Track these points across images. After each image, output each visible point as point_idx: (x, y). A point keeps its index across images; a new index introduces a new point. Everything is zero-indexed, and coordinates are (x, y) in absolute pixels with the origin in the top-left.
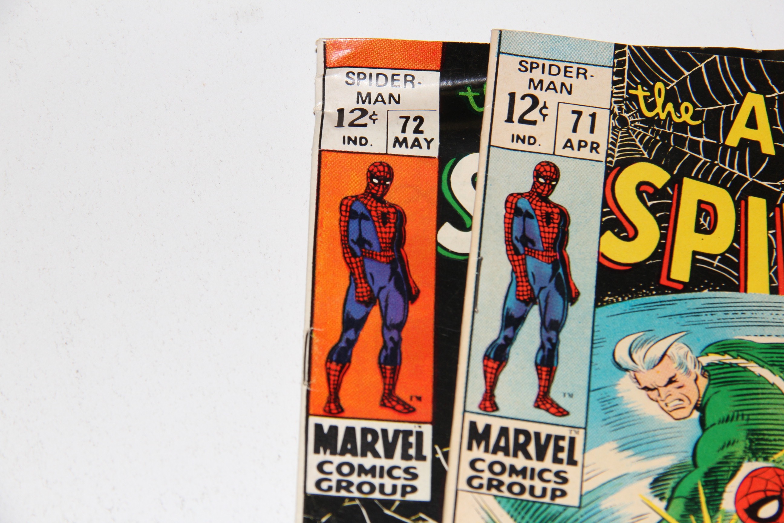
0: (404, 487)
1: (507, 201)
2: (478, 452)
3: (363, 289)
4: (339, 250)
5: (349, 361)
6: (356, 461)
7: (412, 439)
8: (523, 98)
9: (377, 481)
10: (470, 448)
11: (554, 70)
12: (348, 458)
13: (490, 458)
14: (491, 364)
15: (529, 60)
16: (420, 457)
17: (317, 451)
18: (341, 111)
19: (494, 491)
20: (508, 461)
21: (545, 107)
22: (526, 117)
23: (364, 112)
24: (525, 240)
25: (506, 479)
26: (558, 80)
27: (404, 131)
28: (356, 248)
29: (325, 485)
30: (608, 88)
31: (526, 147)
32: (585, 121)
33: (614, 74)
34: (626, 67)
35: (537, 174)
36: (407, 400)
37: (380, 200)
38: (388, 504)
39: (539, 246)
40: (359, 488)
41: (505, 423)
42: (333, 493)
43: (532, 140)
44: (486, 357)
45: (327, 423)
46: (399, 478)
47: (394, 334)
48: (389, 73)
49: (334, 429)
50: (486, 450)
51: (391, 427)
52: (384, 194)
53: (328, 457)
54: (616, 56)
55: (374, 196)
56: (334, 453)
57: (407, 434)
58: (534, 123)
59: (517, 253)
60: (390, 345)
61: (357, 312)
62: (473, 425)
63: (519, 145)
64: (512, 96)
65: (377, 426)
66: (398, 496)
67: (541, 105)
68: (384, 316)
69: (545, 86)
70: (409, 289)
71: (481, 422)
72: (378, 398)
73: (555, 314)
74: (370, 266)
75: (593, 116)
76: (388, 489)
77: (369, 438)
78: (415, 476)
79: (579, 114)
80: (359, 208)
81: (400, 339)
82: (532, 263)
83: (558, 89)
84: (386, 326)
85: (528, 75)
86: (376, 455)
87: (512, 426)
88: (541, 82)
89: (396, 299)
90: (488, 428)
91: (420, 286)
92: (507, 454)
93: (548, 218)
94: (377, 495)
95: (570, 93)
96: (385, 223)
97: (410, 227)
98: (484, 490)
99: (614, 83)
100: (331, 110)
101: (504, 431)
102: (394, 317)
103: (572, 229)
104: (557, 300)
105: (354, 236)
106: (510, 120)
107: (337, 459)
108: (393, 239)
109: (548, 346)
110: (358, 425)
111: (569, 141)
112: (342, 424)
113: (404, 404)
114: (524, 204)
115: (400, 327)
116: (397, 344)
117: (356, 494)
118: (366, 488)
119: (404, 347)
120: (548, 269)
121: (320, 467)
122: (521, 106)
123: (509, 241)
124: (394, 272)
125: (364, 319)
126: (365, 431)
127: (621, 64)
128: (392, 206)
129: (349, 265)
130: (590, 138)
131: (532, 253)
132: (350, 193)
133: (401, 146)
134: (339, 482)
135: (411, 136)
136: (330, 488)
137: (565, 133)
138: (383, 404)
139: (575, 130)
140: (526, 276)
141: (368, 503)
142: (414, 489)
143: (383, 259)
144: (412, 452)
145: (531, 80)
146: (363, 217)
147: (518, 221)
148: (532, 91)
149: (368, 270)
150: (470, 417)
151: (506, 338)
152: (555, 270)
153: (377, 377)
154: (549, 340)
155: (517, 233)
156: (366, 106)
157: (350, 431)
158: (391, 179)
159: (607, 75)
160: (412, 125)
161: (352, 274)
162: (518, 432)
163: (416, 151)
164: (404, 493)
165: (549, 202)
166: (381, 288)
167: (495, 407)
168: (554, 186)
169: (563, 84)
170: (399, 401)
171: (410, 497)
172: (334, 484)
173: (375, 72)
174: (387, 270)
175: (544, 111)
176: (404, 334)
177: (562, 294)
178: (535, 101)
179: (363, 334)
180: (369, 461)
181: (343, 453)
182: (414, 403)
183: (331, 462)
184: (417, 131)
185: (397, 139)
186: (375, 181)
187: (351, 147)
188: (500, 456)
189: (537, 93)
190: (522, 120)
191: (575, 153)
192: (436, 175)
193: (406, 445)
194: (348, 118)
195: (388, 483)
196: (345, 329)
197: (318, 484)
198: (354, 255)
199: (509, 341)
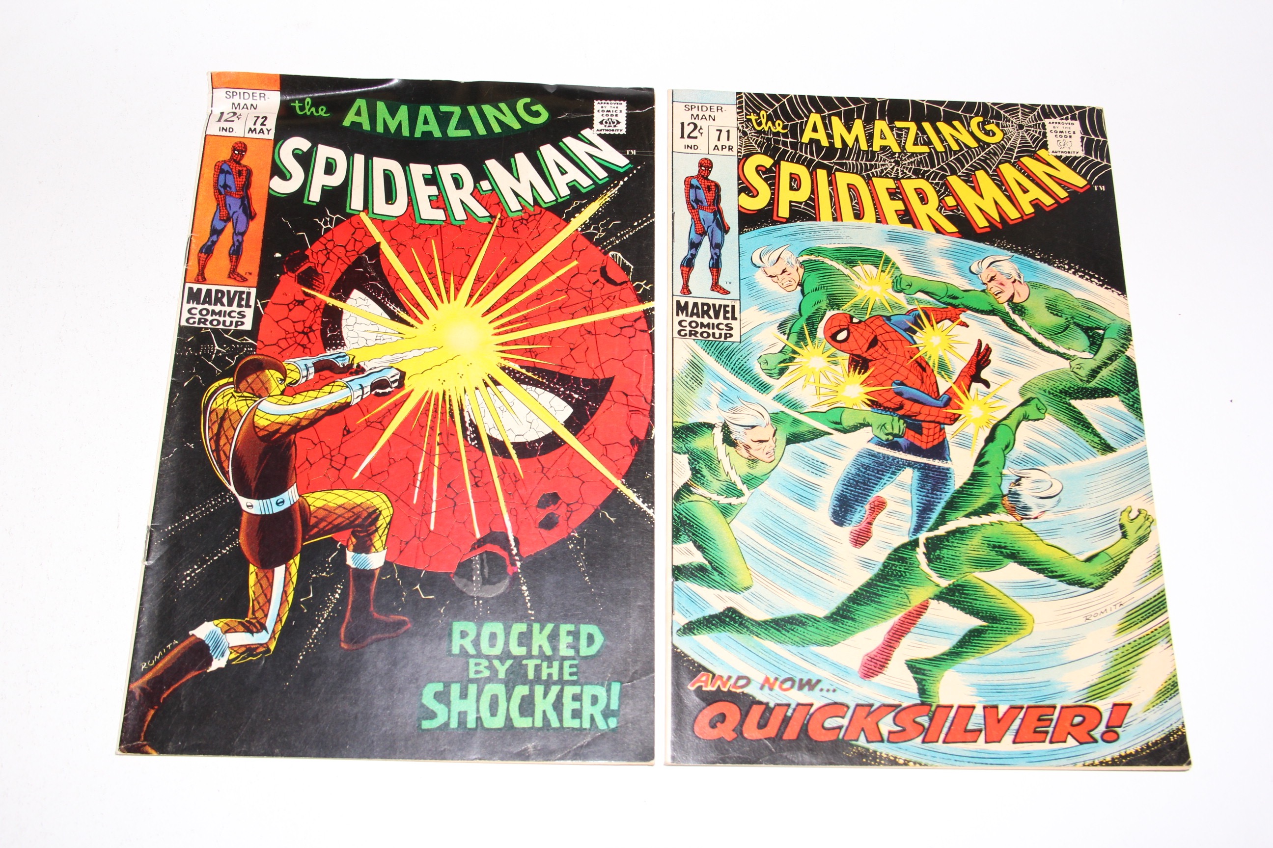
0: (237, 322)
1: (685, 181)
2: (682, 317)
3: (224, 213)
4: (212, 190)
5: (212, 253)
6: (211, 308)
7: (244, 296)
8: (689, 125)
9: (221, 319)
10: (678, 315)
11: (704, 109)
12: (206, 306)
13: (689, 319)
14: (685, 269)
15: (690, 104)
16: (248, 306)
17: (188, 302)
18: (222, 114)
19: (693, 337)
20: (699, 320)
21: (701, 128)
22: (691, 135)
23: (235, 114)
24: (697, 201)
25: (699, 330)
26: (707, 114)
27: (255, 124)
28: (222, 190)
29: (191, 321)
30: (735, 116)
31: (693, 151)
32: (724, 135)
33: (737, 108)
34: (744, 104)
35: (701, 165)
36: (243, 274)
37: (238, 163)
38: (227, 331)
39: (705, 204)
40: (211, 323)
41: (696, 300)
42: (196, 325)
43: (695, 147)
44: (682, 265)
45: (196, 287)
46: (234, 317)
47: (240, 238)
48: (251, 92)
49: (199, 290)
50: (687, 315)
51: (233, 289)
52: (241, 159)
53: (195, 305)
54: (737, 99)
55: (235, 161)
56: (198, 303)
57: (242, 293)
58: (696, 138)
59: (694, 208)
60: (237, 244)
61: (219, 225)
62: (678, 302)
63: (689, 150)
64: (683, 124)
65: (225, 289)
66: (233, 327)
67: (699, 128)
68: (235, 229)
69: (700, 118)
70: (251, 212)
71: (683, 301)
72: (227, 273)
73: (717, 239)
74: (229, 200)
75: (728, 131)
76: (228, 324)
77: (220, 295)
78: (244, 316)
79: (721, 131)
80: (225, 167)
81: (243, 241)
82: (702, 213)
83: (708, 118)
84: (235, 233)
85: (690, 112)
86: (223, 304)
87: (700, 301)
88: (698, 115)
89: (243, 218)
90: (686, 303)
91: (257, 211)
92: (698, 317)
93: (709, 188)
94: (221, 326)
95: (714, 120)
96: (240, 176)
97: (254, 179)
98: (688, 337)
99: (738, 113)
100: (217, 113)
101: (695, 305)
102: (241, 228)
103: (722, 193)
104: (718, 232)
105: (221, 183)
106: (682, 137)
107: (200, 307)
108: (244, 185)
109: (715, 257)
110: (214, 288)
111: (716, 146)
112: (204, 288)
113: (241, 276)
114: (694, 182)
115: (243, 234)
116: (241, 244)
117: (209, 326)
118: (215, 323)
119: (244, 245)
120: (711, 216)
121: (190, 311)
122: (688, 129)
123: (688, 203)
124: (243, 204)
125: (222, 230)
126: (217, 291)
127: (741, 102)
128: (244, 166)
129: (217, 199)
130: (727, 144)
131: (702, 208)
132: (221, 159)
133: (252, 132)
134: (200, 319)
135: (258, 127)
136: (194, 323)
137: (714, 142)
138: (229, 277)
139: (719, 140)
140: (700, 220)
141: (216, 331)
142: (243, 323)
143: (237, 196)
144: (243, 303)
145: (692, 115)
146: (228, 172)
147: (692, 191)
148: (693, 121)
149: (228, 202)
150: (676, 298)
151: (692, 254)
152: (715, 216)
153: (227, 262)
154: (716, 254)
155: (692, 198)
156: (237, 111)
157: (209, 292)
158: (245, 151)
159: (734, 109)
160: (260, 121)
161: (218, 204)
162: (703, 304)
163: (261, 136)
164: (237, 325)
165: (708, 180)
166: (234, 212)
167: (689, 292)
168: (710, 171)
169: (710, 116)
170: (238, 275)
171: (239, 328)
172: (197, 320)
173: (242, 91)
174: (239, 202)
175: (701, 131)
176: (245, 238)
177: (720, 229)
178: (696, 126)
179: (222, 237)
180: (218, 308)
181: (203, 303)
182: (248, 276)
183: (196, 308)
184: (262, 124)
185: (250, 129)
186: (236, 152)
187: (224, 133)
188: (695, 318)
189: (696, 121)
190: (689, 137)
191: (720, 152)
192: (272, 149)
193: (241, 299)
194: (225, 117)
195: (228, 320)
196: (212, 235)
197: (187, 320)
198: (220, 193)
199: (694, 256)
